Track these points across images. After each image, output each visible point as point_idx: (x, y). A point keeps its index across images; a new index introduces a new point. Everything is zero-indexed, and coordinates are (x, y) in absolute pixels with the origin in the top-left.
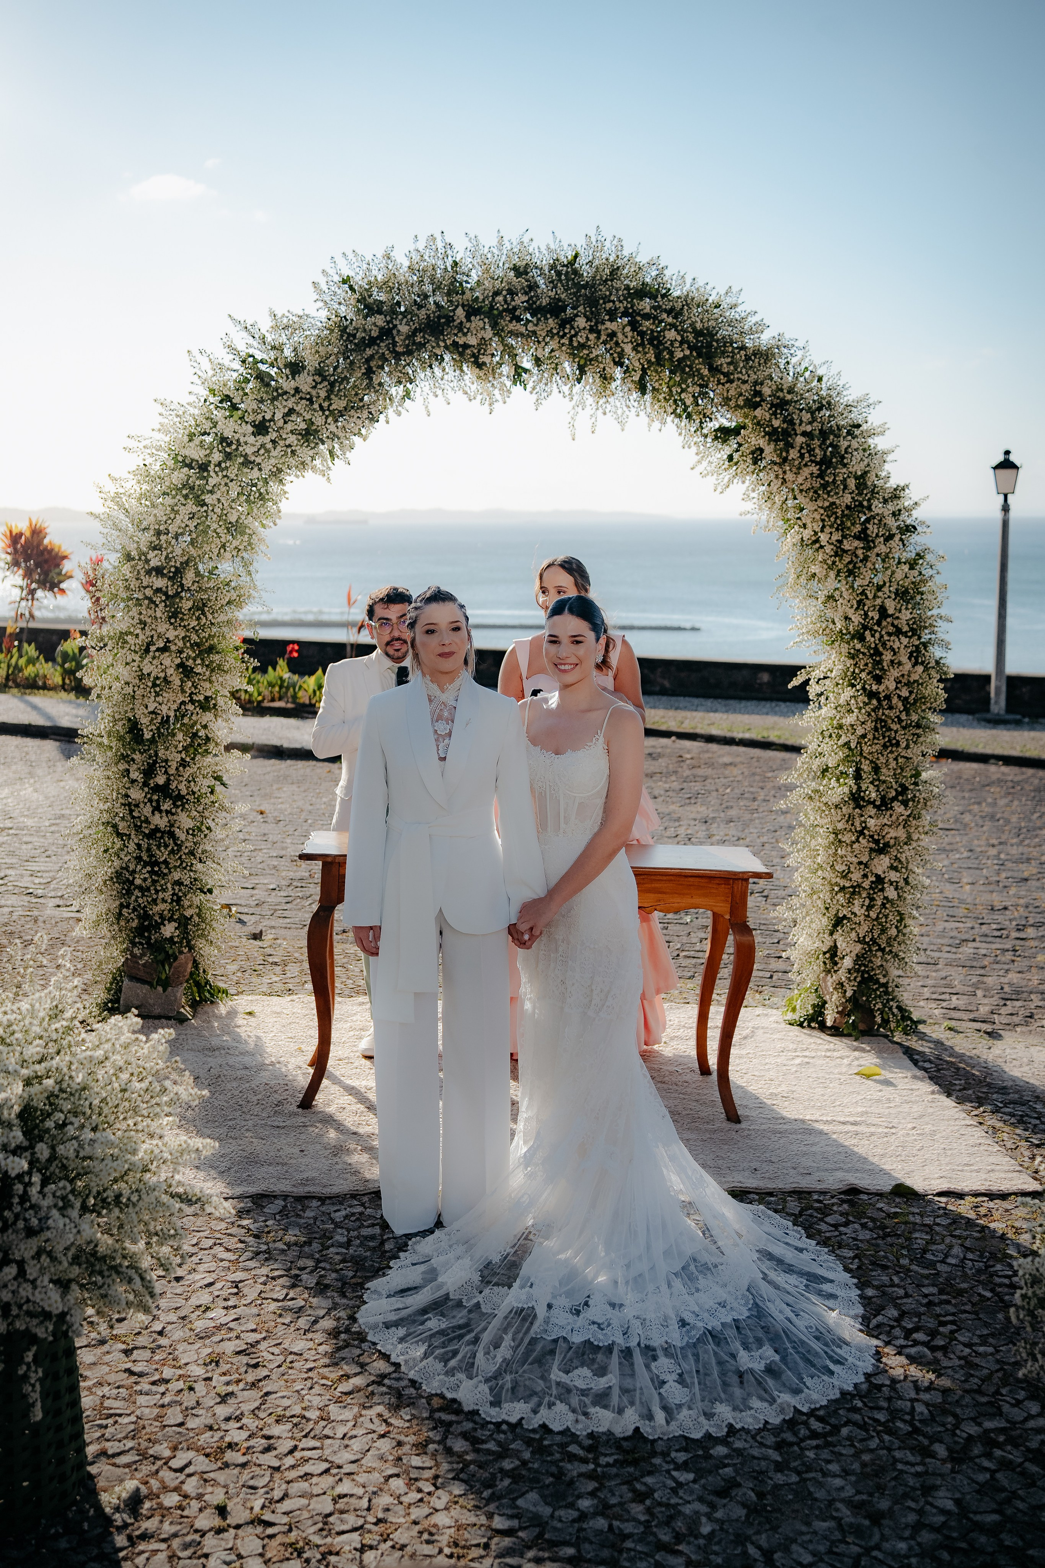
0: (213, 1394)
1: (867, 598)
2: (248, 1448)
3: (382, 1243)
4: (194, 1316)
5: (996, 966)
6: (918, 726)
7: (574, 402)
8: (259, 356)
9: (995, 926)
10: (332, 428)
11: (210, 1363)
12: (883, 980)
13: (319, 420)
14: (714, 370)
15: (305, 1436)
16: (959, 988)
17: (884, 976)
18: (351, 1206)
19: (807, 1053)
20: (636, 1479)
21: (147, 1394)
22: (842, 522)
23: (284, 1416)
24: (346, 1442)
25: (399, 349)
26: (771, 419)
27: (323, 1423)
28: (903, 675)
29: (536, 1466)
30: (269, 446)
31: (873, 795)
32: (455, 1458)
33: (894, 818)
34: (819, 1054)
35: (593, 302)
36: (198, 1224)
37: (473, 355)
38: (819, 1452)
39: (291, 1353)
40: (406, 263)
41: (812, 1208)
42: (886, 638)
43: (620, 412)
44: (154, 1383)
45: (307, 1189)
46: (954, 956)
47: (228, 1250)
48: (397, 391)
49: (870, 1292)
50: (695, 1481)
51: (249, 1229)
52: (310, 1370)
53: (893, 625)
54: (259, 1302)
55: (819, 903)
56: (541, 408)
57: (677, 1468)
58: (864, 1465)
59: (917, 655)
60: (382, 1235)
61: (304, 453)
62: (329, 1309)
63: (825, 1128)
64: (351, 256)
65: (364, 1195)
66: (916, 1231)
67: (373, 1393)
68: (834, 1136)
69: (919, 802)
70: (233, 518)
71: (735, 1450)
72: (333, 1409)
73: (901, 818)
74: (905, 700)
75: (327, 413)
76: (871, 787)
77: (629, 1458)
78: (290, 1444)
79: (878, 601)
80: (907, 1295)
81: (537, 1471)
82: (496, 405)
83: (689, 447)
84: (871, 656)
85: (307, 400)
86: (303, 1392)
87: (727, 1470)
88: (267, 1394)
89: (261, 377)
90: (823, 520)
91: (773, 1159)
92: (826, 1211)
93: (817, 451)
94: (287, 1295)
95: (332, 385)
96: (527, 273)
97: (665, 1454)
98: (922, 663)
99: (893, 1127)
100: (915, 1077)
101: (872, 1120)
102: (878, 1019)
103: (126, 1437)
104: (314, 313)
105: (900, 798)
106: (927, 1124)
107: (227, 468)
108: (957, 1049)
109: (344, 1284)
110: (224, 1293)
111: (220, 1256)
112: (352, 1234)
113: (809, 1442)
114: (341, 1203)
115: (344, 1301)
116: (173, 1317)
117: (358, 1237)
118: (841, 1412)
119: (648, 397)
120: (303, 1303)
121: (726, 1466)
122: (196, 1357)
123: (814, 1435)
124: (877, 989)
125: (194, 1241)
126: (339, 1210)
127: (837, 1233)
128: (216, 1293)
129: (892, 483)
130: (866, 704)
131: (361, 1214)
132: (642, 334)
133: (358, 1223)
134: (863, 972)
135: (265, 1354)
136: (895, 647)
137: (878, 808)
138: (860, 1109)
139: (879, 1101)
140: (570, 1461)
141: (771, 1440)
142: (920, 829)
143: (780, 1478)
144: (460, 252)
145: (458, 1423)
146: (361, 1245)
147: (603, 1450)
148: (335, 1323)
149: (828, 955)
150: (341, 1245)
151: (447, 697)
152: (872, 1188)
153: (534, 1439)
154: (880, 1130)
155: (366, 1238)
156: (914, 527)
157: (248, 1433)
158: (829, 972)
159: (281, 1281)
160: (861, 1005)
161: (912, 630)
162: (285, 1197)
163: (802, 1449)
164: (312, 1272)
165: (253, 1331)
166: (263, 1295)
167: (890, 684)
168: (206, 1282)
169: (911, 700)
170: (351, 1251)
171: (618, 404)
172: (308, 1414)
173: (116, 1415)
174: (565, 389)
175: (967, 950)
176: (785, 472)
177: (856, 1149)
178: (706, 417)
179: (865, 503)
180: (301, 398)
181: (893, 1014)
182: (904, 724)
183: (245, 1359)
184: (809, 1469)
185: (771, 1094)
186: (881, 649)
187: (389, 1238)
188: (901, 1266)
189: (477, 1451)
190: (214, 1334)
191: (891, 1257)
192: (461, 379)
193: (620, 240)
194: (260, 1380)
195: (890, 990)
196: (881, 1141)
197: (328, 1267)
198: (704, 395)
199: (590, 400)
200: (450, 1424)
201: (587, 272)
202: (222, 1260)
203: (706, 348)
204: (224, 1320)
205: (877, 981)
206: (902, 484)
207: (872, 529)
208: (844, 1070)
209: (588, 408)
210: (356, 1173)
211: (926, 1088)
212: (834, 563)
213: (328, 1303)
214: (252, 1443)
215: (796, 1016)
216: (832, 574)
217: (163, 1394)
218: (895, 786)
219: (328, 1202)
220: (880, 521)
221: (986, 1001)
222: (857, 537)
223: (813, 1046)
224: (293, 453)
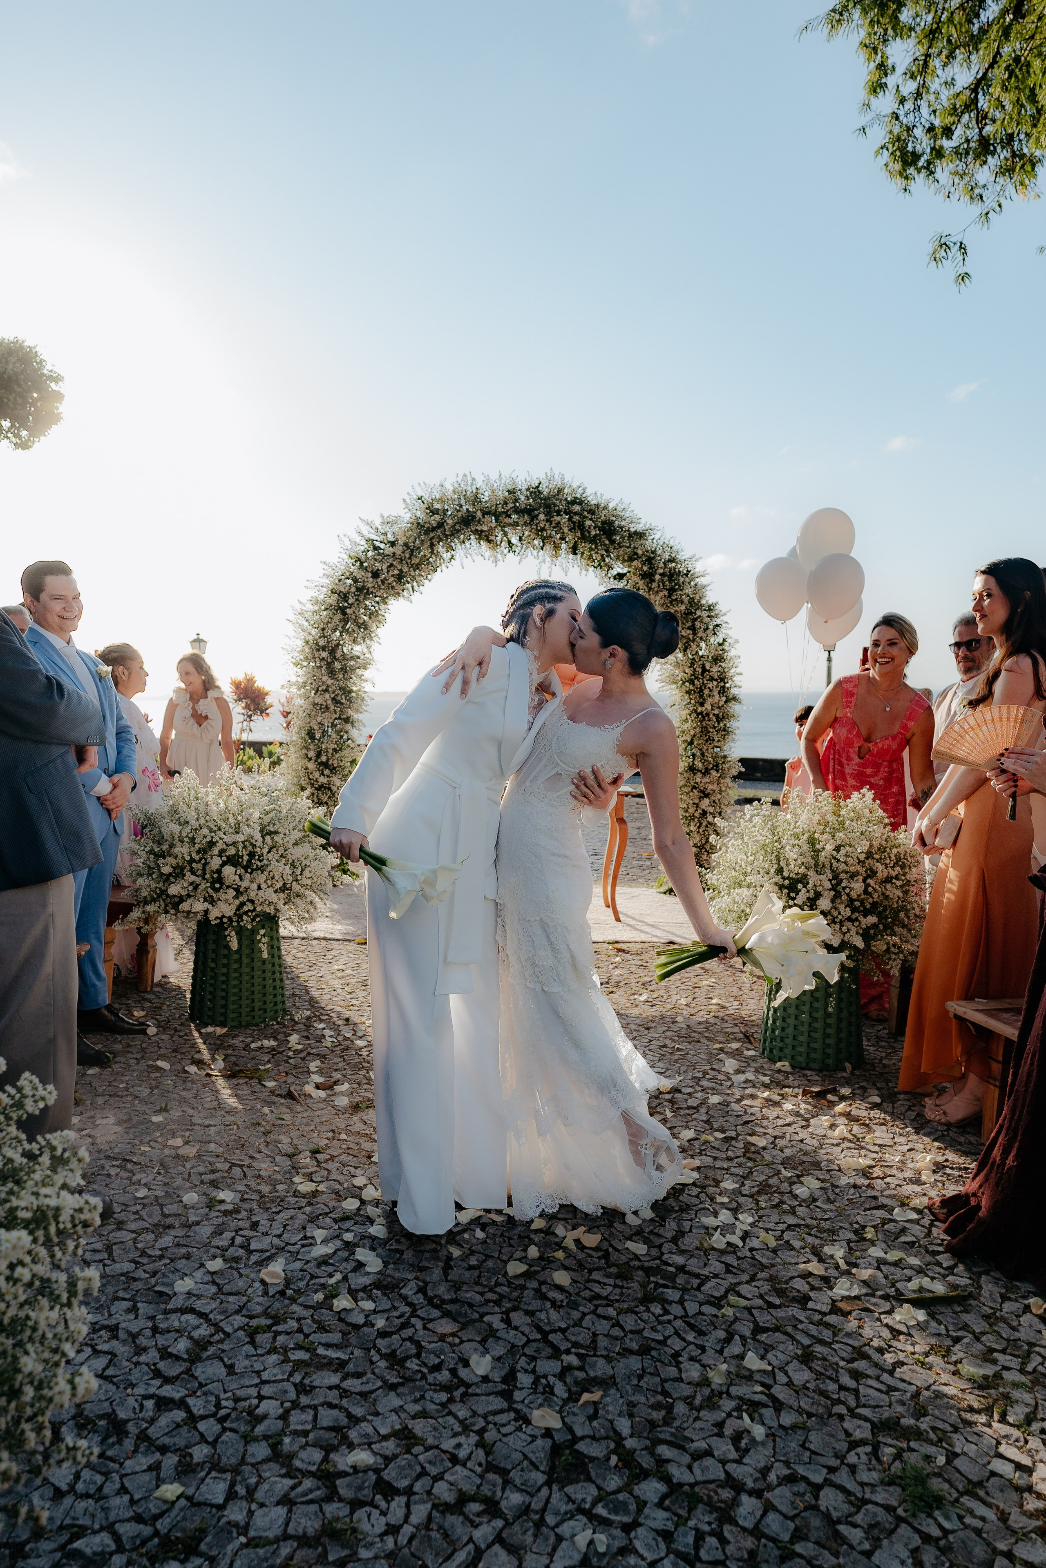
1: (696, 661)
7: (540, 560)
8: (375, 538)
10: (412, 573)
13: (406, 570)
14: (612, 542)
25: (448, 534)
26: (642, 567)
28: (715, 703)
30: (380, 584)
31: (701, 767)
35: (548, 506)
37: (486, 536)
40: (451, 489)
42: (706, 682)
43: (565, 566)
48: (446, 556)
53: (709, 675)
59: (723, 691)
61: (398, 588)
64: (423, 486)
70: (361, 621)
74: (718, 716)
75: (410, 567)
76: (700, 763)
79: (701, 663)
82: (499, 563)
85: (400, 559)
89: (376, 548)
93: (667, 583)
95: (412, 551)
96: (514, 493)
98: (726, 696)
104: (403, 516)
119: (579, 556)
129: (709, 601)
130: (695, 718)
132: (574, 523)
137: (704, 774)
144: (479, 483)
156: (721, 625)
161: (719, 678)
169: (720, 716)
171: (564, 562)
178: (611, 568)
179: (694, 611)
180: (396, 559)
186: (703, 688)
192: (480, 547)
193: (563, 475)
198: (608, 556)
199: (548, 559)
201: (546, 492)
203: (608, 530)
206: (715, 602)
207: (698, 624)
209: (547, 563)
215: (662, 889)
220: (702, 620)
222: (689, 628)
224: (393, 587)
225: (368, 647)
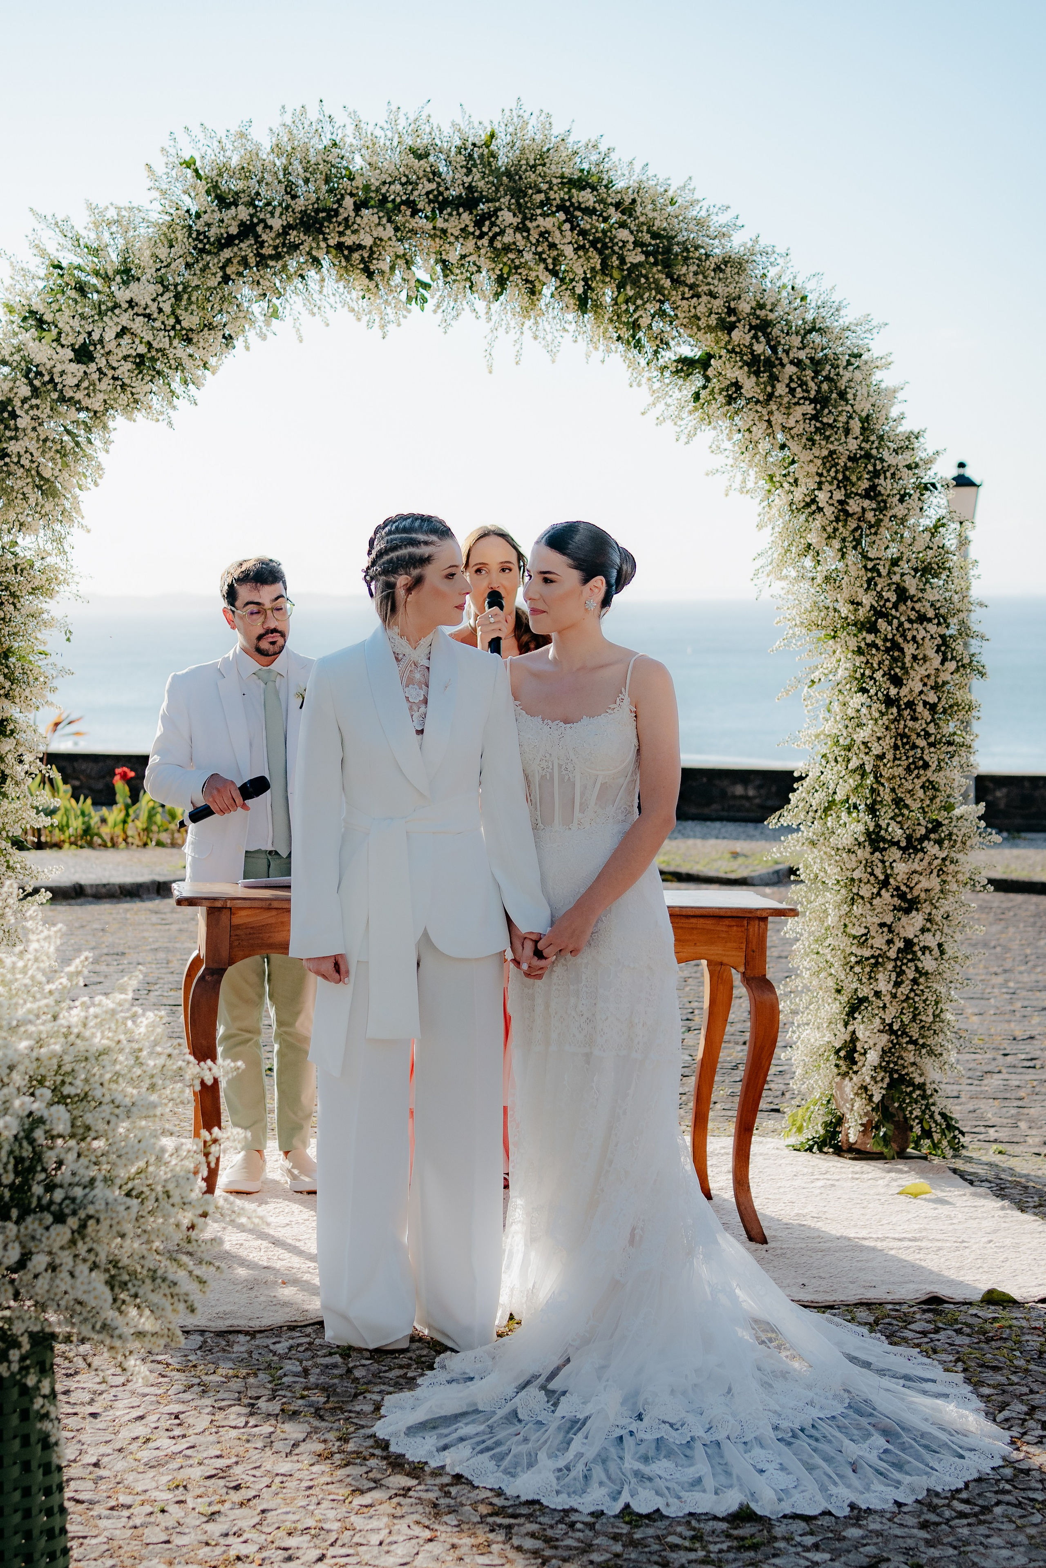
0: (195, 1514)
1: (880, 575)
2: (263, 1559)
3: (349, 1371)
4: (134, 1447)
5: (1036, 1097)
6: (950, 743)
7: (492, 323)
8: (74, 260)
9: (1023, 1057)
10: (175, 353)
11: (177, 1487)
12: (918, 1080)
13: (161, 341)
14: (677, 281)
15: (332, 1545)
17: (921, 1075)
18: (293, 1338)
19: (827, 1176)
20: (760, 1561)
21: (108, 1518)
22: (846, 478)
23: (295, 1529)
24: (385, 1548)
25: (267, 251)
26: (751, 344)
27: (352, 1533)
28: (928, 676)
29: (633, 1556)
30: (96, 376)
31: (900, 832)
32: (528, 1556)
33: (925, 862)
34: (844, 1176)
35: (518, 193)
37: (362, 260)
38: (974, 1528)
39: (277, 1475)
40: (270, 142)
41: (889, 1316)
42: (907, 625)
43: (549, 338)
44: (112, 1508)
45: (228, 1323)
46: (978, 1089)
48: (258, 309)
49: (986, 1391)
50: (832, 1560)
51: (168, 1365)
52: (310, 1488)
53: (913, 609)
54: (213, 1430)
55: (831, 983)
56: (450, 330)
57: (807, 1549)
58: (1032, 1537)
59: (944, 646)
61: (141, 387)
62: (309, 1433)
63: (879, 1245)
64: (196, 130)
65: (305, 1326)
66: (1024, 1334)
67: (399, 1504)
68: (892, 1252)
69: (955, 841)
70: (41, 473)
71: (871, 1531)
72: (357, 1521)
73: (936, 862)
74: (933, 708)
75: (172, 333)
76: (893, 823)
77: (748, 1543)
78: (317, 1553)
79: (896, 578)
80: (1032, 1392)
81: (635, 1561)
82: (391, 328)
83: (639, 385)
84: (887, 650)
85: (145, 316)
86: (311, 1508)
87: (868, 1548)
88: (263, 1511)
89: (79, 288)
90: (820, 475)
91: (822, 1275)
92: (907, 1320)
93: (812, 384)
94: (247, 1423)
95: (178, 297)
96: (427, 155)
97: (788, 1539)
98: (953, 658)
99: (963, 1242)
100: (974, 1194)
101: (936, 1235)
102: (917, 1130)
103: (101, 1556)
104: (148, 206)
105: (932, 836)
106: (1005, 1237)
107: (37, 407)
108: (1018, 1170)
109: (318, 1409)
110: (163, 1425)
112: (306, 1363)
113: (957, 1521)
114: (279, 1336)
115: (323, 1424)
116: (107, 1449)
118: (988, 1494)
119: (589, 316)
120: (272, 1429)
121: (865, 1545)
122: (154, 1485)
123: (962, 1515)
124: (913, 1091)
126: (279, 1342)
127: (926, 1340)
128: (153, 1425)
129: (904, 428)
130: (882, 714)
131: (310, 1344)
132: (583, 233)
133: (309, 1353)
134: (892, 1072)
135: (244, 1476)
136: (919, 637)
137: (904, 850)
138: (916, 1227)
139: (936, 1218)
140: (672, 1551)
141: (911, 1521)
142: (959, 876)
143: (935, 1552)
145: (519, 1525)
146: (322, 1373)
147: (710, 1539)
149: (842, 1054)
150: (296, 1375)
151: (418, 655)
152: (959, 1298)
153: (621, 1534)
154: (948, 1244)
155: (327, 1366)
156: (933, 485)
157: (258, 1547)
158: (846, 1074)
159: (233, 1409)
160: (893, 1115)
161: (937, 616)
162: (202, 1332)
163: (950, 1527)
164: (270, 1400)
165: (218, 1457)
166: (215, 1424)
167: (914, 684)
169: (940, 708)
170: (312, 1379)
171: (548, 328)
172: (326, 1526)
173: (79, 1538)
174: (480, 305)
175: (994, 1082)
176: (771, 413)
177: (923, 1264)
178: (663, 343)
179: (874, 452)
180: (138, 315)
181: (935, 1122)
182: (932, 739)
183: (221, 1482)
184: (967, 1543)
185: (797, 1215)
186: (900, 640)
188: (1016, 1367)
189: (556, 1548)
190: (167, 1463)
191: (1002, 1359)
193: (548, 116)
194: (249, 1500)
195: (929, 1092)
196: (953, 1254)
197: (289, 1394)
198: (661, 315)
199: (512, 322)
200: (509, 1527)
201: (507, 155)
203: (663, 254)
204: (175, 1449)
205: (911, 1083)
206: (916, 431)
207: (885, 485)
208: (882, 1191)
209: (512, 331)
210: (285, 1304)
211: (992, 1205)
212: (835, 530)
213: (306, 1428)
214: (264, 1554)
215: (802, 1138)
216: (836, 544)
217: (129, 1518)
218: (923, 822)
219: (258, 1336)
220: (893, 475)
221: (1034, 1132)
222: (864, 496)
223: (832, 1169)
224: (123, 386)
225: (59, 540)
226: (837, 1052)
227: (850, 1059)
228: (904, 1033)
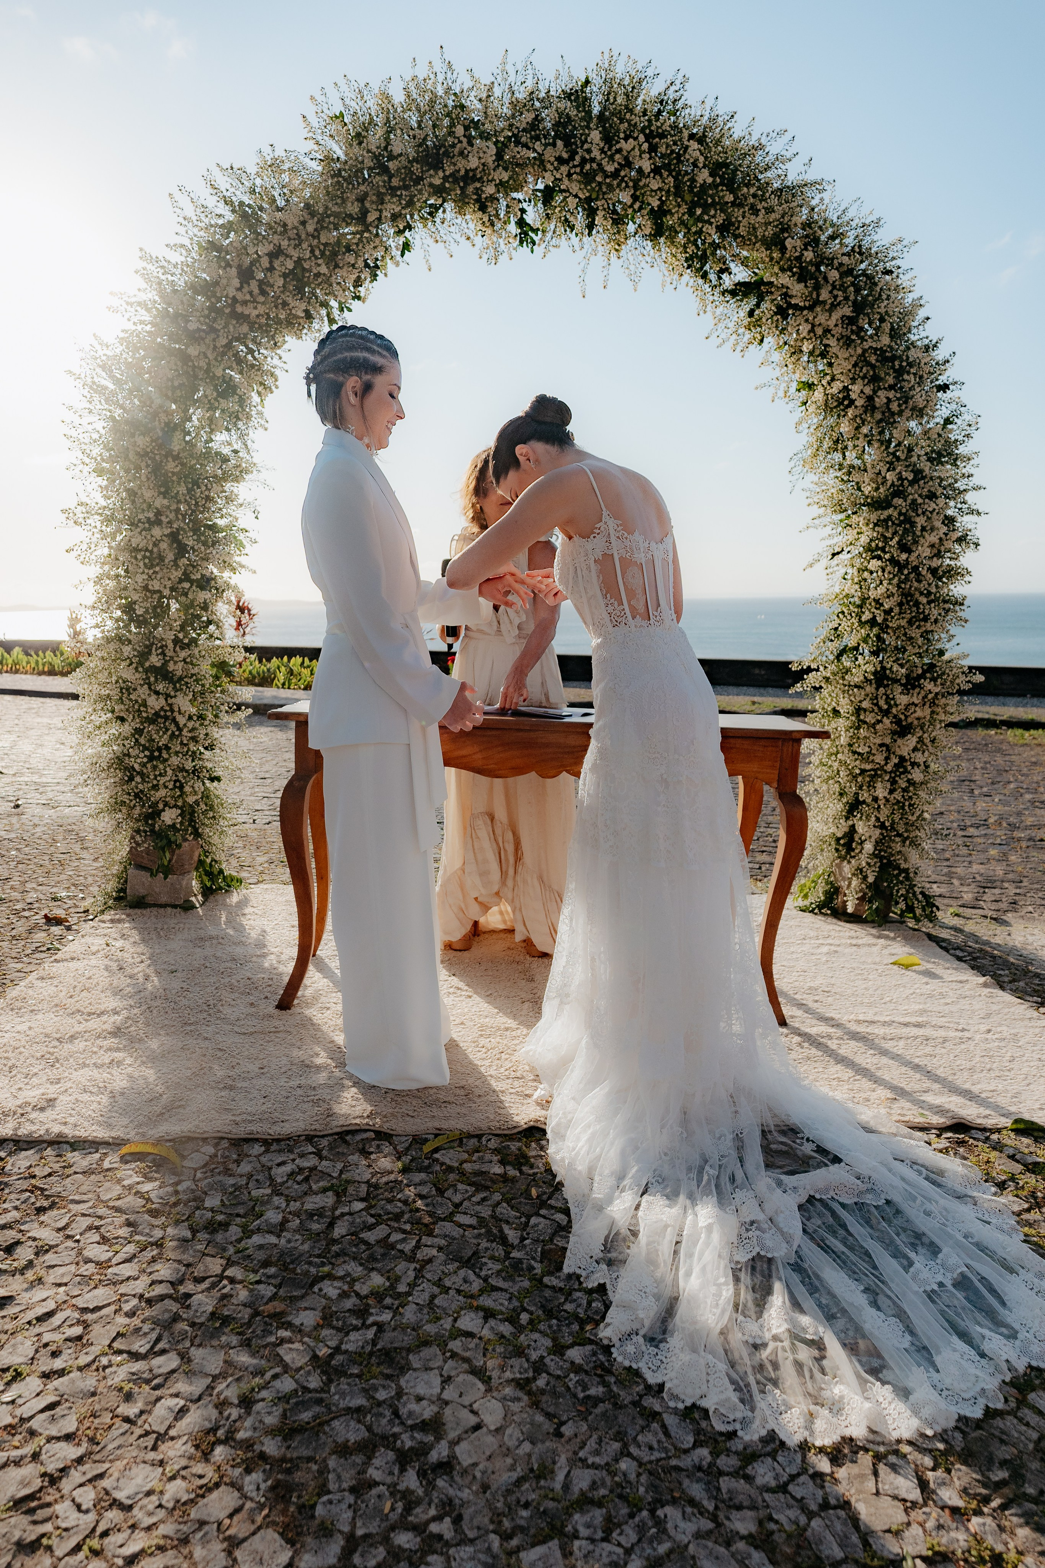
3: (331, 1225)
6: (947, 599)
12: (903, 866)
16: (934, 877)
17: (905, 862)
18: (302, 1156)
19: (830, 941)
22: (875, 376)
28: (934, 544)
31: (901, 672)
33: (921, 696)
36: (84, 1188)
47: (104, 1240)
51: (148, 1200)
54: (104, 1361)
60: (334, 1209)
62: (215, 1378)
65: (323, 1136)
73: (929, 698)
74: (935, 572)
76: (895, 667)
79: (911, 462)
84: (901, 523)
100: (957, 967)
101: (935, 1020)
102: (902, 905)
105: (926, 677)
106: (1001, 1025)
108: (978, 935)
109: (255, 1315)
110: (58, 1337)
111: (86, 1253)
112: (295, 1206)
114: (291, 1151)
115: (243, 1356)
117: (297, 1214)
124: (899, 875)
125: (61, 1224)
128: (46, 1338)
133: (305, 1187)
134: (882, 857)
135: (64, 1508)
137: (904, 686)
138: (918, 1007)
139: (930, 996)
142: (948, 708)
148: (214, 1414)
149: (842, 841)
150: (270, 1230)
152: (982, 1121)
155: (311, 1215)
158: (844, 858)
160: (883, 893)
162: (218, 1141)
164: (213, 1286)
165: (68, 1437)
166: (116, 1345)
167: (921, 551)
168: (40, 1311)
170: (283, 1241)
174: (577, 241)
178: (724, 271)
181: (917, 899)
182: (932, 597)
185: (810, 988)
186: (912, 515)
187: (343, 1215)
195: (911, 875)
196: (959, 1048)
197: (239, 1276)
202: (88, 1261)
205: (897, 867)
208: (878, 960)
211: (973, 980)
213: (215, 1363)
215: (809, 902)
218: (920, 665)
219: (272, 1148)
226: (838, 840)
227: (849, 848)
228: (893, 828)
